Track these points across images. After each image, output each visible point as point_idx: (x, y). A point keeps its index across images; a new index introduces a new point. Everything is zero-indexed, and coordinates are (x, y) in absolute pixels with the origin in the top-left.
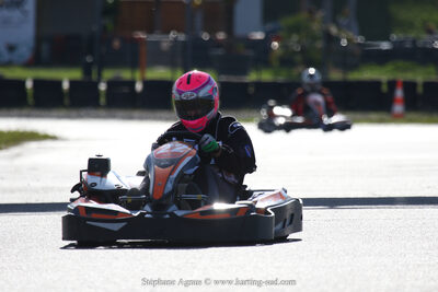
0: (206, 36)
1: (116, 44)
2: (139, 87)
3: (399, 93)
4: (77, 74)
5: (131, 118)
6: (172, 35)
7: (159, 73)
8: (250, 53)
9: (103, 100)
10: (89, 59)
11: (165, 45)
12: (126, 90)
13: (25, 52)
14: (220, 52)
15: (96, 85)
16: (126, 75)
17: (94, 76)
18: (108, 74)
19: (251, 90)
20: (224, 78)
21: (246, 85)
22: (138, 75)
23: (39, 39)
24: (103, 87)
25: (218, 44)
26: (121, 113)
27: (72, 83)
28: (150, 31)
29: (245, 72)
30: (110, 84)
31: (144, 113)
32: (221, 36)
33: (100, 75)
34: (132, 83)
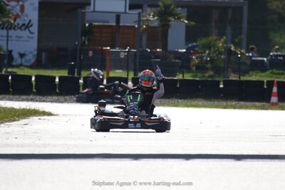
3: (275, 90)
11: (122, 55)
13: (31, 58)
15: (77, 80)
17: (76, 74)
19: (178, 84)
23: (40, 50)
33: (79, 74)
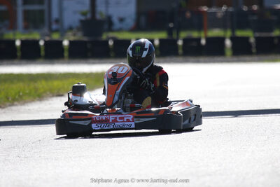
0: (245, 8)
1: (188, 15)
2: (203, 42)
4: (163, 35)
5: (198, 62)
6: (224, 8)
7: (216, 33)
8: (275, 18)
9: (180, 51)
10: (171, 25)
11: (220, 15)
12: (194, 44)
13: (130, 22)
14: (255, 18)
15: (175, 42)
16: (195, 34)
17: (175, 36)
18: (183, 35)
19: (276, 41)
20: (258, 35)
21: (272, 38)
22: (202, 34)
23: (139, 13)
24: (180, 43)
25: (253, 13)
26: (192, 59)
27: (161, 40)
28: (210, 6)
29: (271, 30)
30: (185, 40)
31: (207, 59)
32: (255, 7)
33: (178, 35)
34: (199, 40)
